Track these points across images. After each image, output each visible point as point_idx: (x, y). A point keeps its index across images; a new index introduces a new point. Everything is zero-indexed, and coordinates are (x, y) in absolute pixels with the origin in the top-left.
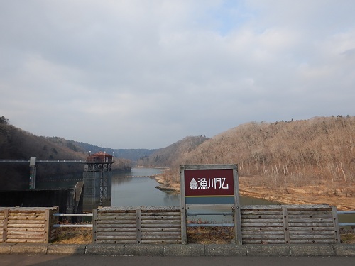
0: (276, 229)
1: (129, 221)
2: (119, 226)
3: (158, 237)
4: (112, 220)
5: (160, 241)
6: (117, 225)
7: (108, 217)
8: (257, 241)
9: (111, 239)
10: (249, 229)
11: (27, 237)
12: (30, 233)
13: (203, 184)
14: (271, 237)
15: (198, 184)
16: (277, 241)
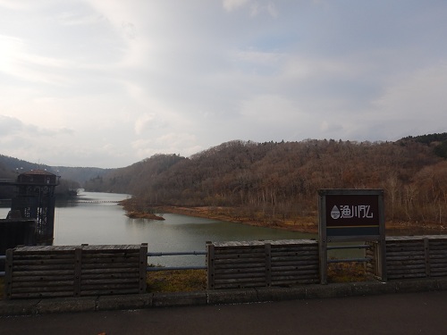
0: (418, 262)
1: (256, 259)
2: (243, 265)
3: (292, 277)
4: (233, 258)
5: (294, 282)
6: (240, 265)
7: (228, 256)
8: (400, 276)
9: (233, 283)
10: (391, 263)
11: (113, 286)
12: (117, 280)
13: (346, 212)
14: (412, 271)
15: (341, 212)
16: (418, 275)
